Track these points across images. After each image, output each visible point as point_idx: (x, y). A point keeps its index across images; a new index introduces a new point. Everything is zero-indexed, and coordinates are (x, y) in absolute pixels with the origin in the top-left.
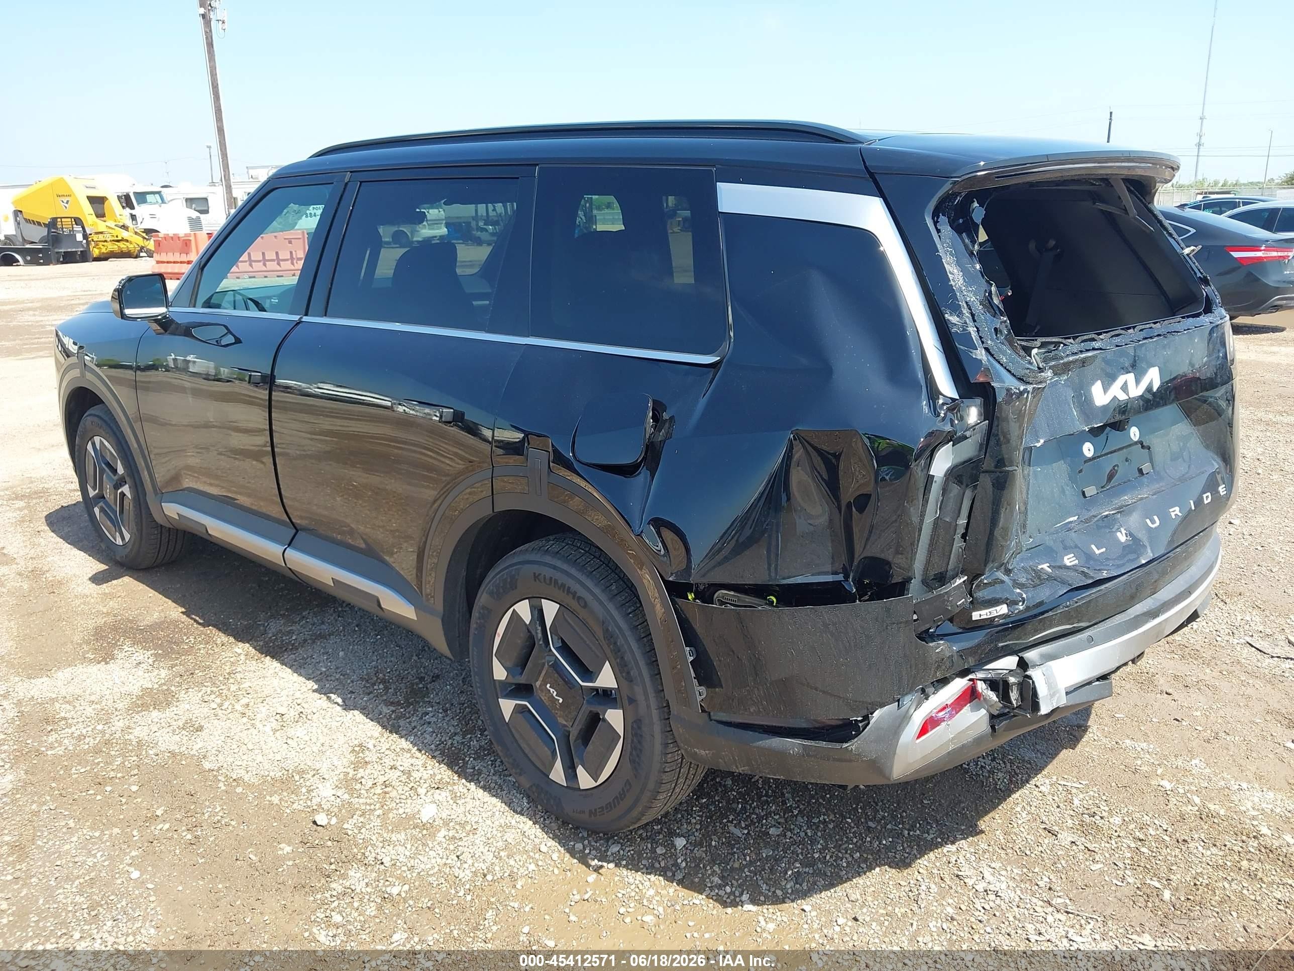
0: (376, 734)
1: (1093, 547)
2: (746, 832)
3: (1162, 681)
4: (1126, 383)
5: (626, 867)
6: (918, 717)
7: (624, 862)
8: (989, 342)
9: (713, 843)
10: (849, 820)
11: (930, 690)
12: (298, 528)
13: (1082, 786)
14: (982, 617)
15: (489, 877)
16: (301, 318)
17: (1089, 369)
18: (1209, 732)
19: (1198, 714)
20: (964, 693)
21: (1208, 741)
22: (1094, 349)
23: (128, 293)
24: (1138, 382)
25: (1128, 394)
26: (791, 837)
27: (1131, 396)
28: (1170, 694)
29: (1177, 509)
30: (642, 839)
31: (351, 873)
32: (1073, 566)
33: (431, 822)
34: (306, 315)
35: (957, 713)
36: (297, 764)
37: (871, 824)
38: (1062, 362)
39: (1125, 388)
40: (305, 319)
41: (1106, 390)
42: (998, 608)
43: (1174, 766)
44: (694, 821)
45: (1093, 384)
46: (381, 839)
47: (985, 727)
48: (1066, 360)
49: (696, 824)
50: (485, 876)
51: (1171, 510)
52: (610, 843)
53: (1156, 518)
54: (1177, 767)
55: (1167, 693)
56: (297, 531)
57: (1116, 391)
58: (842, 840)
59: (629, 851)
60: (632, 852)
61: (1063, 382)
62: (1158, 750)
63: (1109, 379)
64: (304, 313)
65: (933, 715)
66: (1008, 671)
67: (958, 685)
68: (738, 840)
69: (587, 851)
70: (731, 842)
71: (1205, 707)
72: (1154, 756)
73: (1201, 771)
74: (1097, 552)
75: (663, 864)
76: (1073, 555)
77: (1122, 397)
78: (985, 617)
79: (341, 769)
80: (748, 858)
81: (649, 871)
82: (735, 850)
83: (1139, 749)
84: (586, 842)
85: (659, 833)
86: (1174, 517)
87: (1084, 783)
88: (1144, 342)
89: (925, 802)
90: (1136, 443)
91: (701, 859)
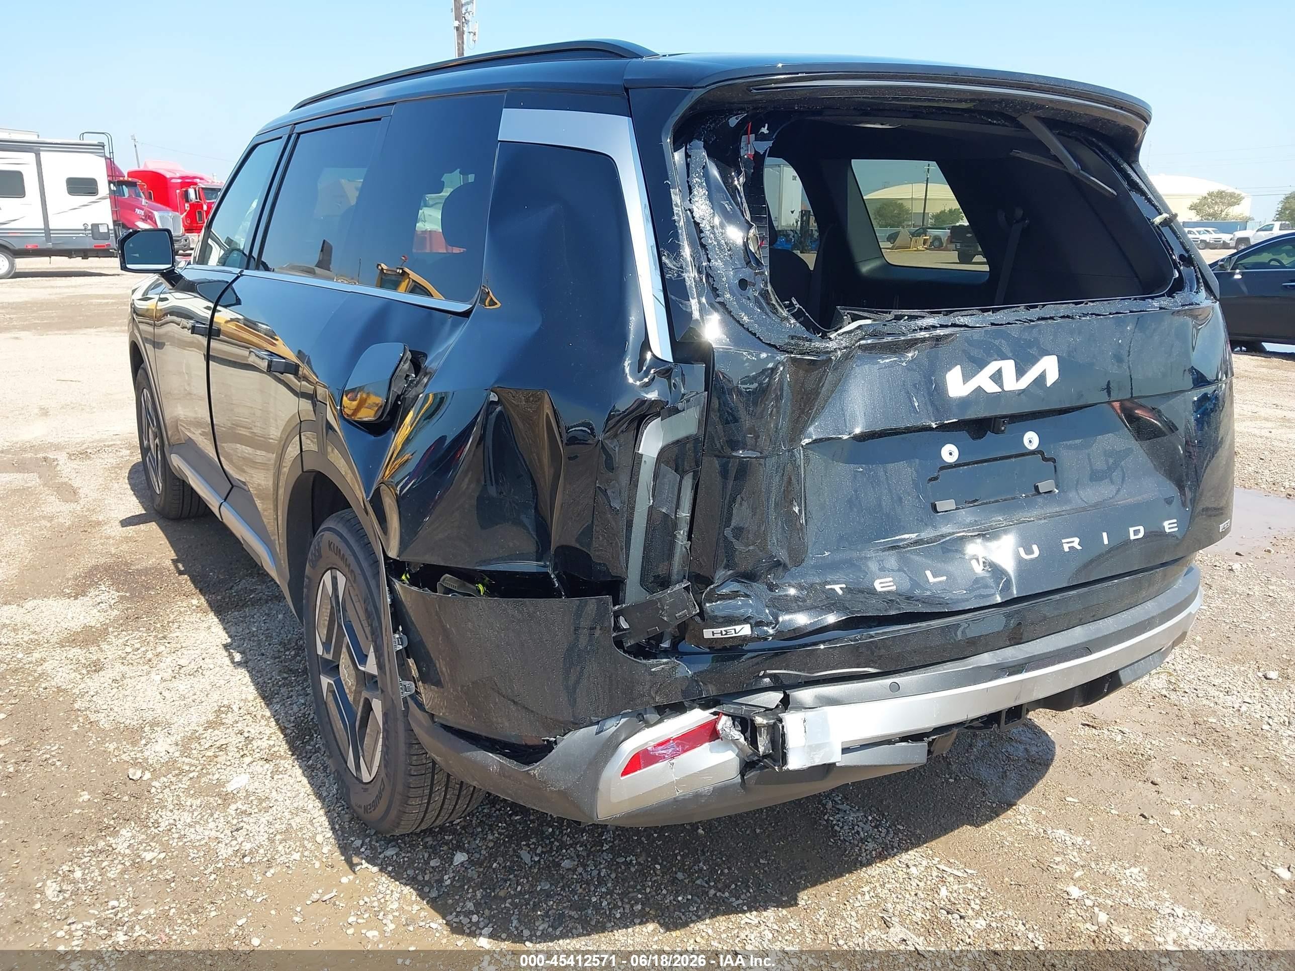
0: (251, 697)
1: (928, 573)
2: (537, 859)
3: (1156, 767)
4: (999, 371)
5: (389, 874)
6: (630, 747)
7: (390, 868)
8: (728, 296)
9: (495, 865)
10: (658, 867)
11: (652, 717)
12: (234, 484)
13: (965, 875)
14: (716, 636)
15: (247, 860)
16: (242, 271)
17: (944, 350)
18: (1177, 837)
19: (1177, 813)
20: (703, 727)
21: (1169, 848)
22: (954, 325)
23: (131, 245)
24: (1020, 372)
25: (1001, 386)
26: (581, 874)
27: (1006, 388)
28: (1156, 784)
29: (1077, 540)
30: (425, 847)
31: (123, 832)
32: (884, 592)
33: (235, 792)
34: (247, 269)
35: (684, 751)
36: (158, 715)
37: (680, 876)
38: (902, 338)
39: (997, 377)
40: (246, 272)
41: (966, 378)
42: (738, 628)
43: (1101, 872)
44: (490, 837)
45: (950, 370)
46: (176, 802)
47: (732, 774)
48: (909, 337)
49: (490, 841)
50: (244, 857)
51: (1064, 541)
52: (390, 845)
53: (1035, 547)
54: (1104, 873)
55: (1152, 782)
56: (233, 486)
57: (983, 380)
58: (635, 887)
59: (404, 857)
60: (406, 859)
61: (904, 364)
62: (1094, 848)
63: (973, 365)
64: (245, 267)
65: (649, 749)
66: (763, 710)
67: (697, 717)
68: (521, 865)
69: (363, 850)
70: (515, 867)
71: (1192, 806)
72: (1084, 854)
73: (1134, 883)
74: (931, 579)
75: (427, 878)
76: (891, 579)
77: (991, 388)
78: (719, 636)
79: (193, 726)
80: (519, 888)
81: (408, 882)
82: (511, 876)
83: (1069, 843)
84: (367, 840)
85: (447, 844)
86: (1067, 549)
87: (970, 871)
88: (1039, 322)
89: (762, 861)
90: (1033, 453)
91: (471, 879)
